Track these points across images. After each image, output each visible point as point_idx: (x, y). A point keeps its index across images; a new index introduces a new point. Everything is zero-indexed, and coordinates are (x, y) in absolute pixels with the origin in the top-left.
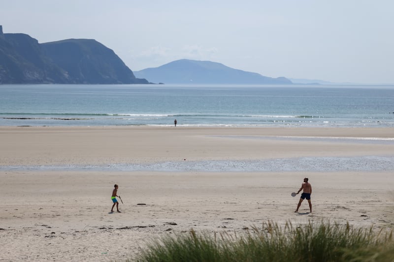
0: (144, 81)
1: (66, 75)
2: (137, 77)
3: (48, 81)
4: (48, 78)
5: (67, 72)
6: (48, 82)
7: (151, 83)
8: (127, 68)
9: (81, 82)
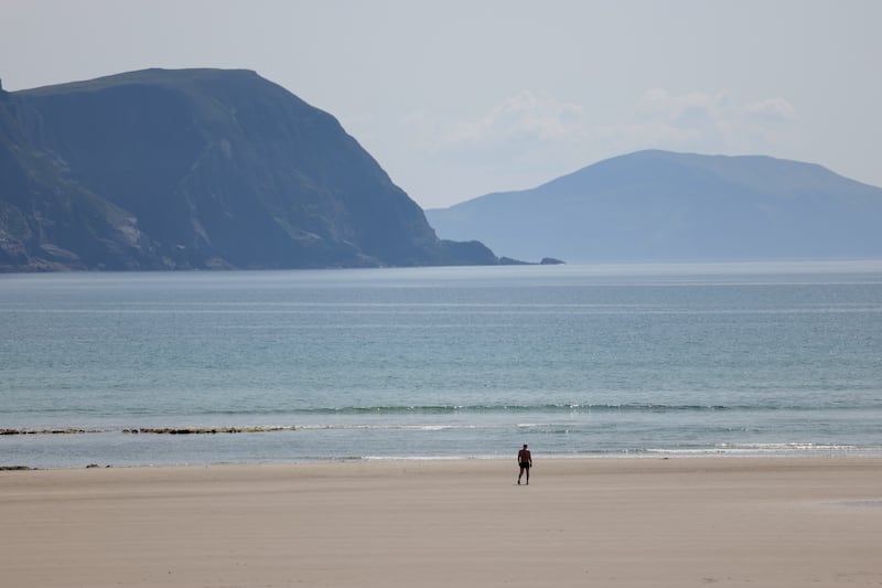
0: (475, 253)
1: (131, 233)
2: (442, 234)
3: (51, 258)
4: (47, 247)
5: (134, 220)
6: (49, 264)
7: (506, 261)
8: (400, 197)
9: (195, 261)
